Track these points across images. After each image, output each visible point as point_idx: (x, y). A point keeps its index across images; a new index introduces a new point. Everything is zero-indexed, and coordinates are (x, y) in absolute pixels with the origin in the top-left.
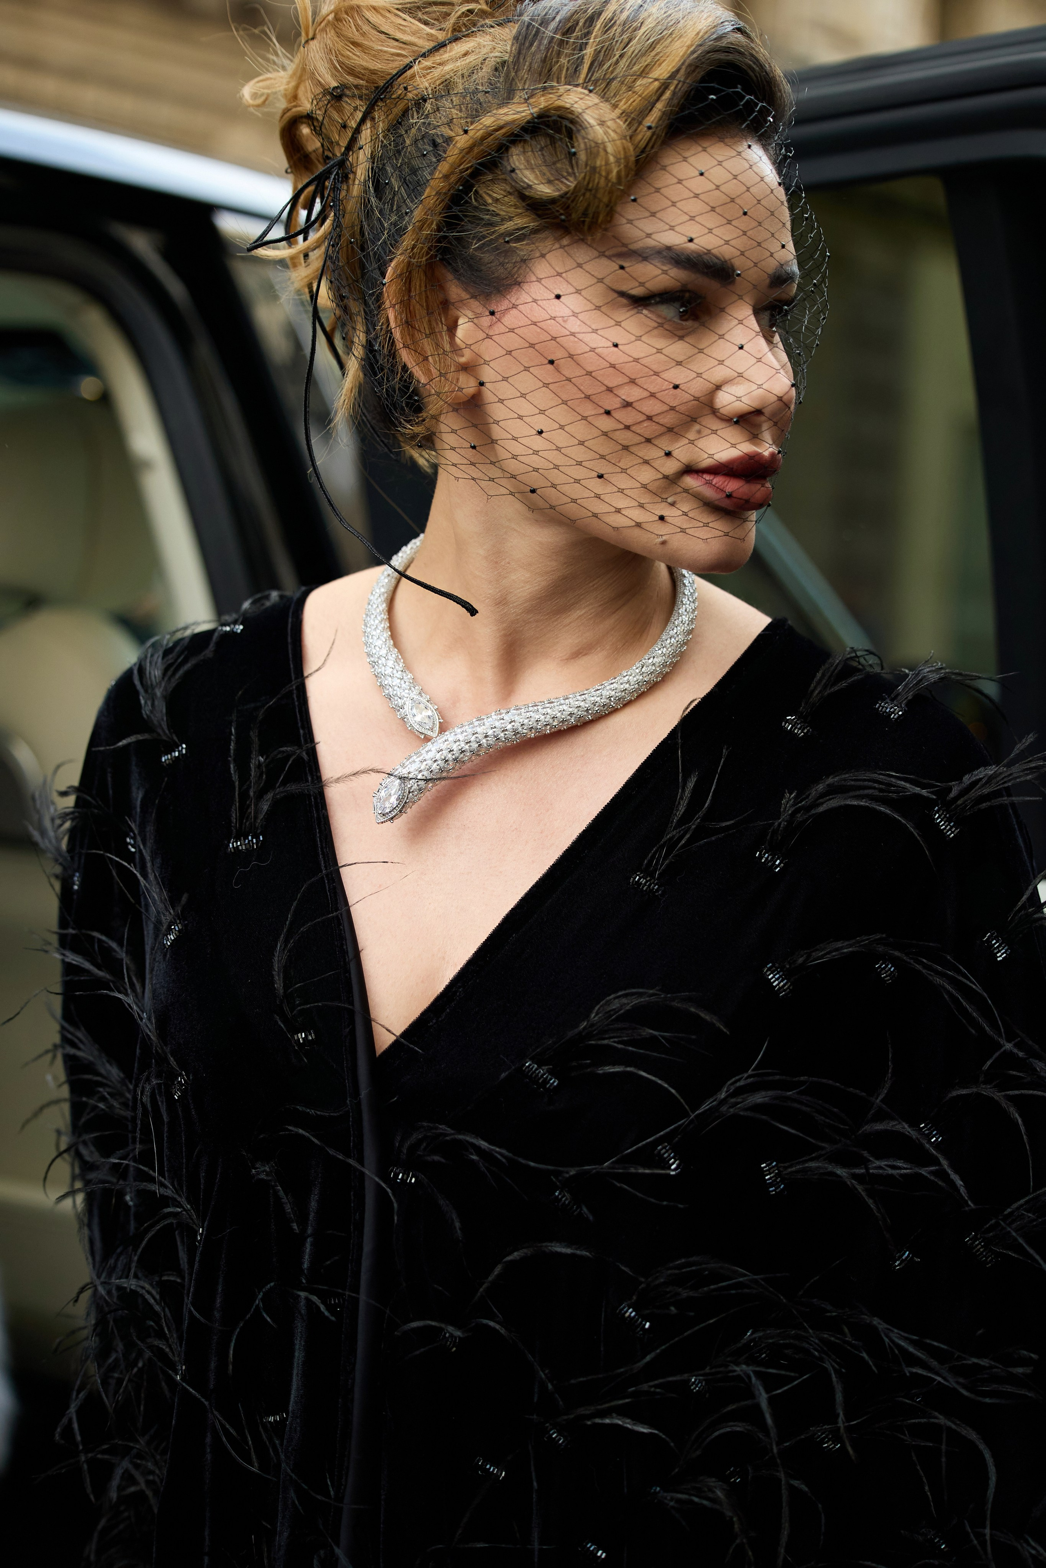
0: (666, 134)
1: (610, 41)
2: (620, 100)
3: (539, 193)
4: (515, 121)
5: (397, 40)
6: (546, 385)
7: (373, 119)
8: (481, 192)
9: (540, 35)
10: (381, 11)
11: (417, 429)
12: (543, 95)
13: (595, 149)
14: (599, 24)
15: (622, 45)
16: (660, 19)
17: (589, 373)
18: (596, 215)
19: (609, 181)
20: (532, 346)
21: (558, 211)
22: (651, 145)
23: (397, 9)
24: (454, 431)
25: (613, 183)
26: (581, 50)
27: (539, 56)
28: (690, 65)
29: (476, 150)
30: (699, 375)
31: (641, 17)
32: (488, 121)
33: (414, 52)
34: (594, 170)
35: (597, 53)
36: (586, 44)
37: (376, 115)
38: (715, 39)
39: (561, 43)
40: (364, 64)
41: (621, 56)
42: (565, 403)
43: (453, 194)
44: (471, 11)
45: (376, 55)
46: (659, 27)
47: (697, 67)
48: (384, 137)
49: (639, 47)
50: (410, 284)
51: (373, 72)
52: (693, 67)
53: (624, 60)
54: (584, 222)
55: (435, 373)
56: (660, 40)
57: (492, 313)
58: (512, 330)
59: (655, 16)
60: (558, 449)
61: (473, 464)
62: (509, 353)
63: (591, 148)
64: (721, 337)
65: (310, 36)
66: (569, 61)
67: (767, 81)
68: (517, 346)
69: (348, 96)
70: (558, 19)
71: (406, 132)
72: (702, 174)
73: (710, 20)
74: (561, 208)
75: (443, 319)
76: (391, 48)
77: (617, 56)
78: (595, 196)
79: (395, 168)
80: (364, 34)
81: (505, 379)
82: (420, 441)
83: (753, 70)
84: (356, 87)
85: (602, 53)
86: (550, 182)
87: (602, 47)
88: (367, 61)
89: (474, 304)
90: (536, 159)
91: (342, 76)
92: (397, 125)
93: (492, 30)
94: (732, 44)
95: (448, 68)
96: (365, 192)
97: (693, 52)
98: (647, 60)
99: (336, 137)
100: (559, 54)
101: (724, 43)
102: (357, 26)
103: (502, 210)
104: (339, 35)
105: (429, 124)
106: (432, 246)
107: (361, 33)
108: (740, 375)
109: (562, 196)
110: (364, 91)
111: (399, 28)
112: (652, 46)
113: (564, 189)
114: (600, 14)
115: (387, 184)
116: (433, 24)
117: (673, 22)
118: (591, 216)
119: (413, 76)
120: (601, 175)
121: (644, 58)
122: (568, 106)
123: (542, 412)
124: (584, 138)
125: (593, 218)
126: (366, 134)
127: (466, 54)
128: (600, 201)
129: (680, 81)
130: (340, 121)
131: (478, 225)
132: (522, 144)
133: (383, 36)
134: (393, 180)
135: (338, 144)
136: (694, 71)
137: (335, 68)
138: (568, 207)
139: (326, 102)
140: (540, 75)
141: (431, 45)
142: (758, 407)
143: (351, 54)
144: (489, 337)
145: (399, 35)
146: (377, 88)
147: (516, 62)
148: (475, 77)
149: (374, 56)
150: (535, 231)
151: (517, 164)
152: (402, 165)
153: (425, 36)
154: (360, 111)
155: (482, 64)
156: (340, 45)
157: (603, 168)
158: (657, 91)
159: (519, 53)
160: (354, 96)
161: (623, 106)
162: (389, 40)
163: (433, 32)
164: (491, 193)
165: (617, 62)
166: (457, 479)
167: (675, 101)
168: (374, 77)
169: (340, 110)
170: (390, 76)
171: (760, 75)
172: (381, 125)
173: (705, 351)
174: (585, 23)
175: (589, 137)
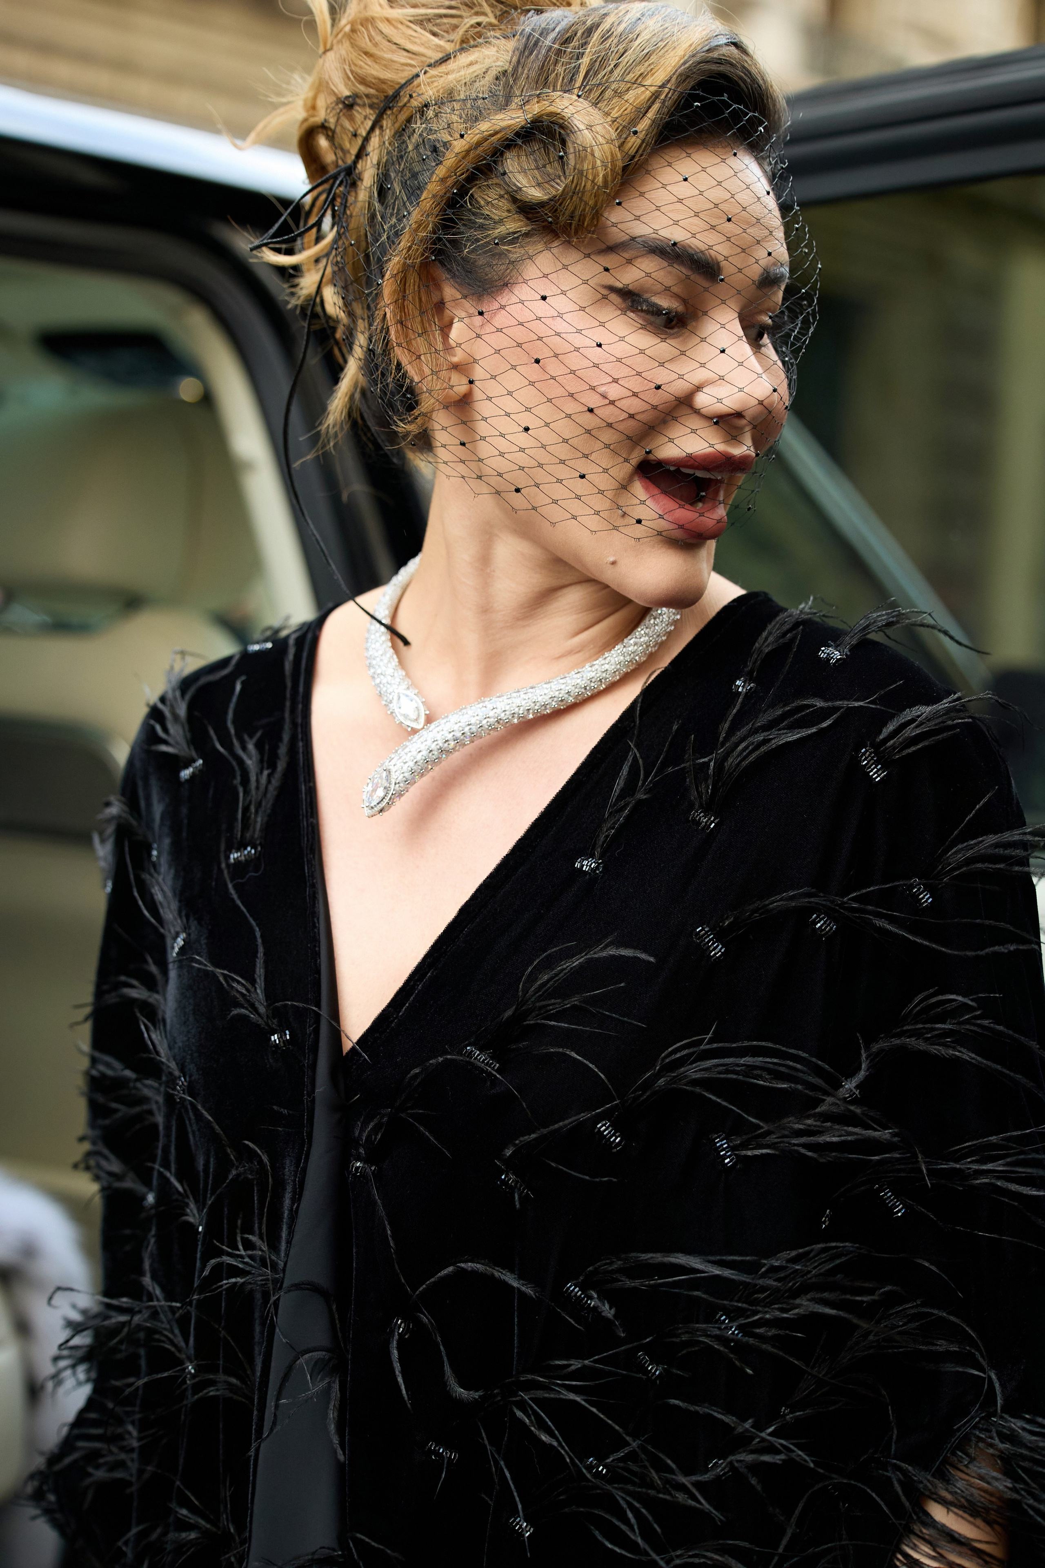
0: (656, 142)
1: (606, 51)
2: (613, 109)
3: (530, 197)
4: (509, 126)
5: (408, 51)
6: (532, 384)
7: (381, 127)
8: (476, 196)
9: (540, 44)
10: (394, 22)
11: (411, 428)
12: (538, 102)
13: (583, 153)
14: (596, 36)
15: (618, 56)
16: (656, 31)
17: (573, 372)
18: (582, 217)
19: (596, 184)
20: (519, 345)
21: (546, 214)
22: (640, 152)
23: (410, 21)
24: (444, 429)
25: (599, 186)
26: (578, 59)
27: (536, 65)
28: (680, 75)
29: (472, 155)
30: (681, 377)
31: (638, 30)
32: (484, 126)
33: (422, 62)
34: (581, 172)
35: (592, 63)
36: (583, 53)
37: (384, 123)
38: (708, 50)
39: (559, 52)
40: (375, 73)
41: (616, 66)
42: (549, 400)
43: (449, 197)
44: (479, 24)
45: (387, 65)
46: (655, 39)
47: (688, 77)
48: (390, 144)
49: (634, 57)
50: (405, 285)
51: (383, 81)
52: (684, 77)
53: (619, 69)
54: (571, 224)
55: (427, 371)
56: (654, 51)
57: (481, 313)
58: (499, 330)
59: (651, 29)
60: (544, 447)
61: (463, 462)
62: (498, 352)
63: (579, 151)
64: (703, 340)
65: (328, 46)
66: (565, 70)
67: (758, 93)
68: (506, 345)
69: (359, 105)
70: (557, 30)
71: (409, 137)
72: (686, 180)
73: (705, 33)
74: (549, 212)
75: (436, 320)
76: (401, 58)
77: (612, 66)
78: (581, 199)
79: (397, 172)
80: (376, 45)
81: (494, 377)
82: (412, 440)
83: (744, 82)
84: (367, 96)
85: (598, 63)
86: (539, 185)
87: (598, 57)
88: (377, 71)
89: (466, 304)
90: (527, 162)
91: (354, 85)
92: (402, 132)
93: (497, 42)
94: (724, 55)
95: (451, 77)
96: (370, 197)
97: (684, 63)
98: (641, 69)
99: (347, 145)
100: (556, 62)
101: (715, 55)
102: (371, 38)
103: (496, 214)
104: (353, 45)
105: (431, 130)
106: (426, 248)
107: (373, 44)
108: (722, 378)
109: (550, 200)
110: (376, 101)
111: (409, 38)
112: (648, 56)
113: (554, 193)
114: (598, 26)
115: (389, 189)
116: (443, 37)
117: (669, 34)
118: (577, 218)
119: (419, 85)
120: (587, 178)
121: (638, 68)
122: (559, 111)
123: (528, 409)
124: (574, 143)
125: (579, 221)
126: (375, 141)
127: (471, 64)
128: (586, 204)
129: (670, 89)
130: (351, 129)
131: (471, 228)
132: (516, 149)
133: (394, 47)
134: (395, 185)
135: (349, 152)
136: (684, 81)
137: (349, 78)
138: (556, 210)
139: (338, 111)
140: (537, 83)
141: (440, 55)
142: (738, 410)
143: (363, 64)
144: (478, 336)
145: (409, 46)
146: (386, 97)
147: (515, 69)
148: (477, 84)
149: (385, 66)
150: (527, 235)
151: (511, 168)
152: (403, 170)
153: (434, 47)
154: (370, 119)
155: (484, 73)
156: (353, 55)
157: (590, 171)
158: (649, 100)
159: (518, 62)
160: (364, 105)
161: (615, 114)
162: (400, 50)
163: (442, 43)
164: (486, 197)
165: (612, 72)
166: (448, 477)
167: (665, 110)
168: (384, 86)
169: (352, 119)
170: (399, 86)
171: (751, 86)
172: (388, 131)
173: (687, 353)
174: (583, 34)
175: (578, 142)
